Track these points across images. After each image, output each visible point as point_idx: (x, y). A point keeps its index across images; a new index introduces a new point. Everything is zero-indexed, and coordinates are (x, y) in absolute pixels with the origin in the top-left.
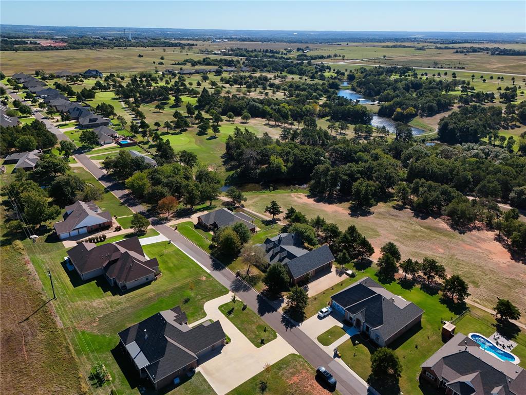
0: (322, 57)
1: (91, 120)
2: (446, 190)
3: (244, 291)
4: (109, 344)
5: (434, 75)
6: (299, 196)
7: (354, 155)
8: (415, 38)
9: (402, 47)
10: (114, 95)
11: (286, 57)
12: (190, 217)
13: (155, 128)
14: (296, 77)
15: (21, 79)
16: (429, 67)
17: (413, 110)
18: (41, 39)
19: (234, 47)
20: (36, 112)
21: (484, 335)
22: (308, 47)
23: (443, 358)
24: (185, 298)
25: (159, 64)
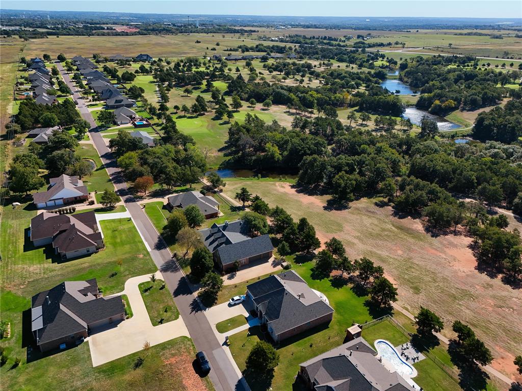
0: (382, 45)
1: (117, 101)
2: (434, 189)
3: (172, 271)
4: (25, 305)
5: (497, 66)
6: (283, 185)
7: (358, 147)
8: (499, 26)
9: (477, 35)
10: (152, 78)
11: (342, 44)
12: (163, 198)
13: (175, 111)
14: (343, 65)
15: (77, 61)
16: (497, 57)
17: (453, 103)
18: (118, 25)
19: (293, 34)
20: (77, 92)
21: (392, 343)
22: (369, 34)
23: (323, 359)
24: (113, 272)
25: (212, 50)
